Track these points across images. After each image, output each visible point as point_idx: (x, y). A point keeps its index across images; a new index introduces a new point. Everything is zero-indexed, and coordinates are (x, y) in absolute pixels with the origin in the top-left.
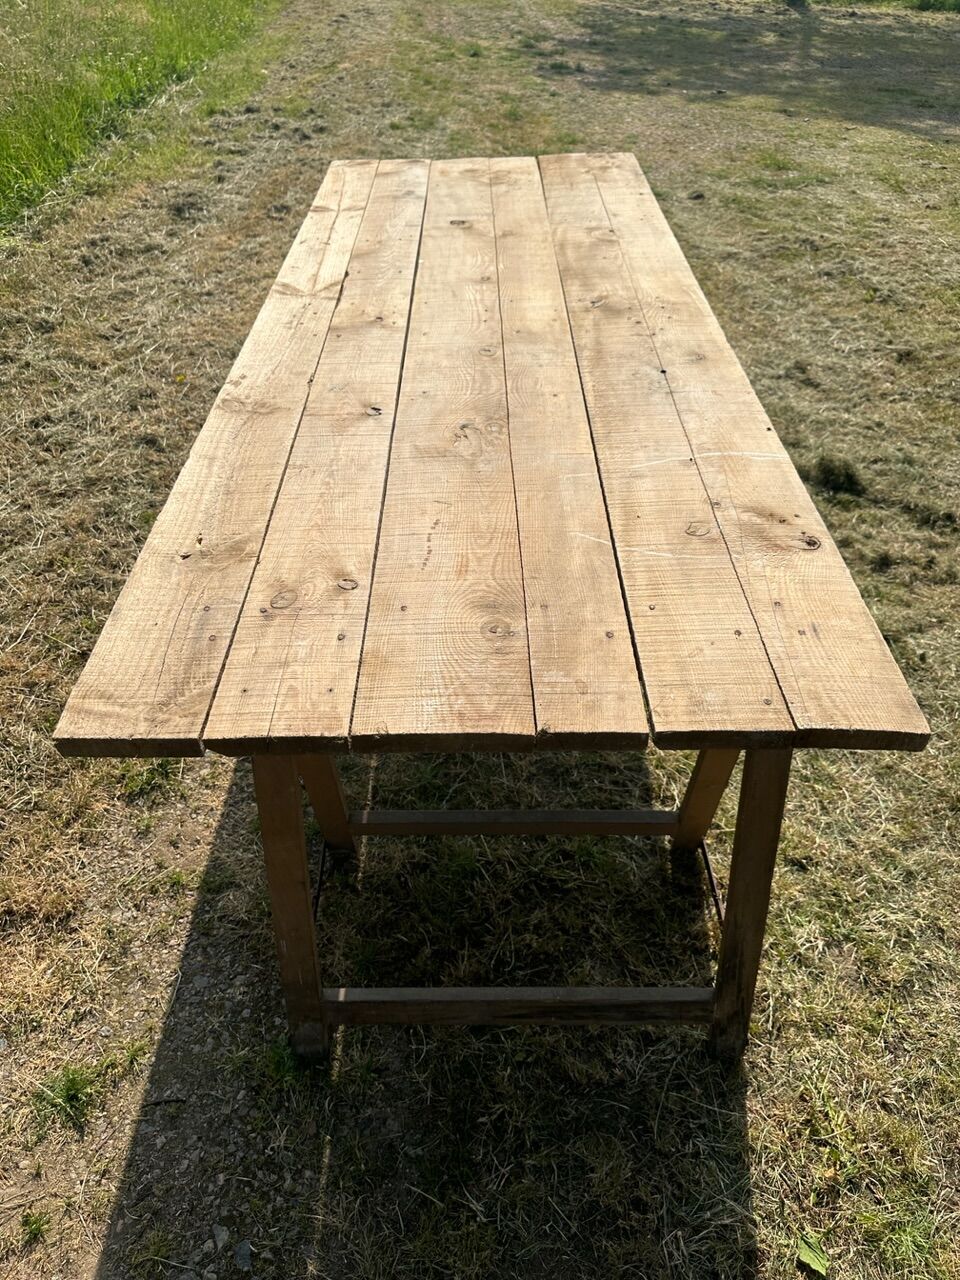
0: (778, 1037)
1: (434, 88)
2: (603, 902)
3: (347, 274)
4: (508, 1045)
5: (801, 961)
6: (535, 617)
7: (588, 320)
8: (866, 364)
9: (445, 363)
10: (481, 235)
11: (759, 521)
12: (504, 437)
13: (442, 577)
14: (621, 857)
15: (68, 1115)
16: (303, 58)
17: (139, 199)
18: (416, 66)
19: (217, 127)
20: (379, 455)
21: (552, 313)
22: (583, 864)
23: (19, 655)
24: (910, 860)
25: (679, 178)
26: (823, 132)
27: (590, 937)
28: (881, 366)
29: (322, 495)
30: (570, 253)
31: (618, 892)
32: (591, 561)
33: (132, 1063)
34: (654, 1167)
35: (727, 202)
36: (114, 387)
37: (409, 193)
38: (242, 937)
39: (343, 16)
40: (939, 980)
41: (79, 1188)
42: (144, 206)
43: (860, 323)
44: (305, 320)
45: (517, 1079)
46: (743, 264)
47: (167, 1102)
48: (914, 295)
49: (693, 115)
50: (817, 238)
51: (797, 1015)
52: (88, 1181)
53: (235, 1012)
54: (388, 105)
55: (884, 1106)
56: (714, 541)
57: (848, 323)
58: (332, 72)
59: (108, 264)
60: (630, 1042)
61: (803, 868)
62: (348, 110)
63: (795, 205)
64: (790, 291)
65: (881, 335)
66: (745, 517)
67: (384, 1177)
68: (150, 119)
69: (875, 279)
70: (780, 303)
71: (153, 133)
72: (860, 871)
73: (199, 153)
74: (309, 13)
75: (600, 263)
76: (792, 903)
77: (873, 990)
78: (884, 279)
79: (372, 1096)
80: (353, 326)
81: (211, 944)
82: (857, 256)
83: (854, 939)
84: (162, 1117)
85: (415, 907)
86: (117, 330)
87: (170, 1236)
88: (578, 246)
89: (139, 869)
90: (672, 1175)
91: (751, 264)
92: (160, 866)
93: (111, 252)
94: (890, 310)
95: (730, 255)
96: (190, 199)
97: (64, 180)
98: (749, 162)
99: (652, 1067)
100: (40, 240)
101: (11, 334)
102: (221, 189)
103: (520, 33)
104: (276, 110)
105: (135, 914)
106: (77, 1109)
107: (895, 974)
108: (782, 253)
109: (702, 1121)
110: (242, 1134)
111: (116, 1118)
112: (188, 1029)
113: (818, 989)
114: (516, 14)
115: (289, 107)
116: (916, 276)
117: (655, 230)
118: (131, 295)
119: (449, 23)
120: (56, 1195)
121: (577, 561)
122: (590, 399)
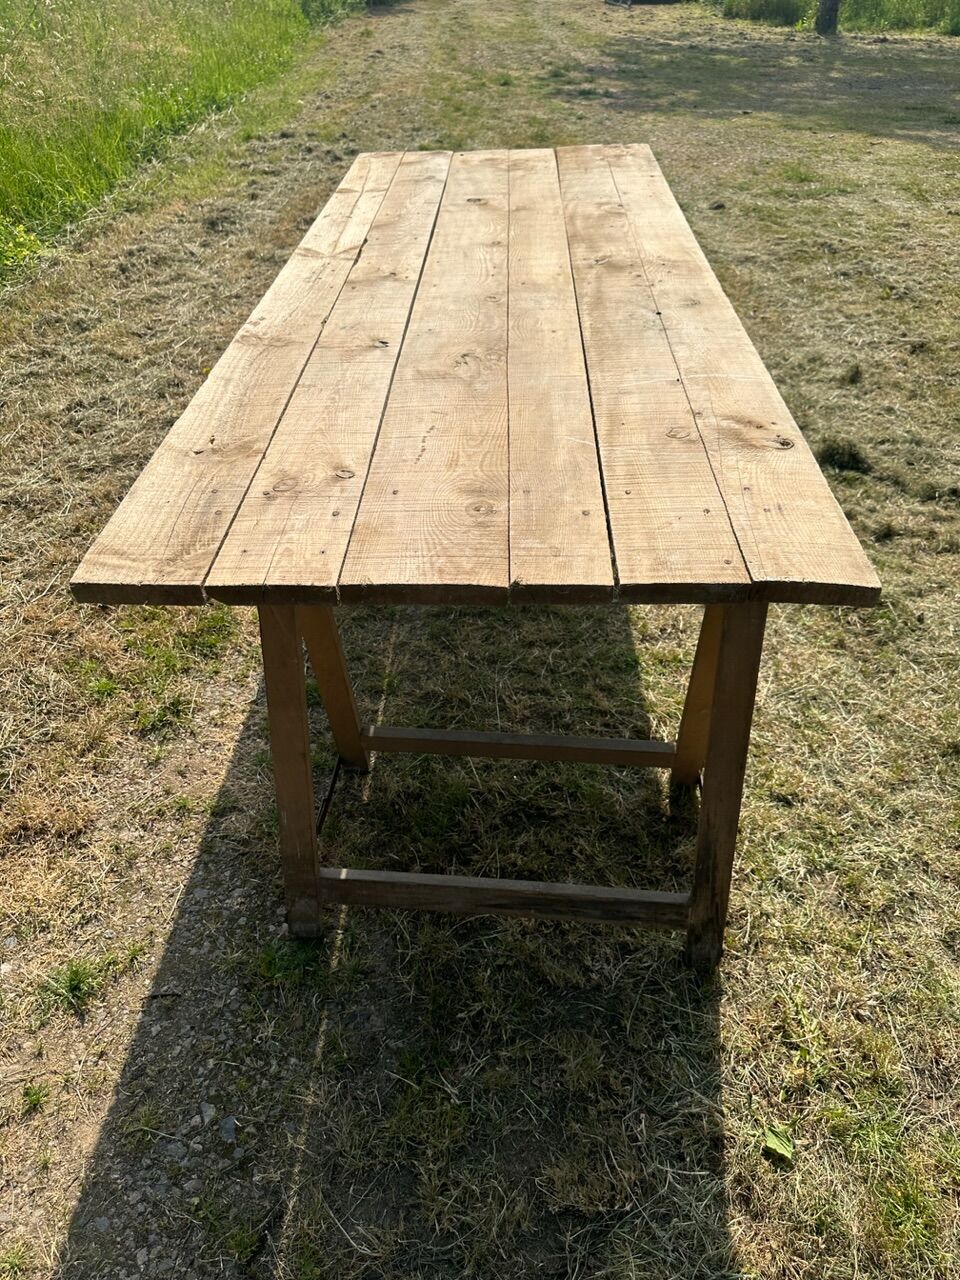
0: (755, 952)
1: (464, 114)
2: (588, 828)
3: (366, 241)
4: (490, 950)
5: (781, 885)
6: (518, 500)
7: (591, 275)
8: (879, 356)
9: (452, 307)
10: (495, 209)
11: (737, 426)
12: (502, 364)
13: (434, 469)
14: (608, 790)
15: (70, 1003)
16: (338, 90)
17: (176, 215)
18: (447, 94)
19: (253, 151)
20: (383, 378)
21: (557, 269)
22: (571, 795)
23: (44, 608)
24: (899, 800)
25: (701, 191)
26: (849, 148)
27: (574, 858)
28: (894, 357)
29: (327, 407)
30: (579, 224)
31: (602, 818)
32: (574, 457)
33: (132, 960)
34: (626, 1061)
35: (747, 211)
36: (144, 377)
37: (430, 178)
38: (243, 855)
39: (379, 52)
40: (921, 908)
41: (78, 1067)
42: (180, 221)
43: (875, 318)
44: (324, 277)
45: (496, 981)
46: (760, 267)
47: (162, 996)
48: (931, 292)
49: (718, 134)
50: (836, 242)
51: (776, 933)
52: (86, 1061)
53: (232, 920)
54: (418, 130)
55: (858, 1017)
56: (693, 442)
57: (862, 318)
58: (366, 101)
59: (144, 272)
60: (608, 951)
61: (789, 804)
62: (379, 134)
63: (815, 213)
64: (806, 290)
65: (895, 329)
66: (724, 424)
67: (365, 1066)
68: (190, 144)
69: (891, 279)
70: (795, 301)
71: (192, 157)
72: (846, 808)
73: (234, 174)
74: (347, 50)
75: (607, 231)
76: (775, 834)
77: (853, 914)
78: (901, 279)
79: (357, 994)
80: (368, 280)
81: (212, 861)
82: (875, 257)
83: (837, 868)
84: (159, 1008)
85: (408, 830)
86: (149, 329)
87: (161, 1111)
88: (587, 217)
89: (148, 795)
90: (644, 1069)
91: (767, 267)
92: (168, 793)
93: (147, 261)
94: (907, 306)
95: (748, 259)
96: (224, 214)
97: (106, 199)
98: (771, 175)
99: (628, 973)
100: (81, 251)
101: (49, 331)
102: (254, 205)
103: (550, 63)
104: (309, 135)
105: (142, 833)
106: (79, 998)
107: (877, 900)
108: (800, 256)
109: (676, 1022)
110: (232, 1025)
111: (115, 1009)
112: (187, 934)
113: (798, 911)
114: (547, 47)
115: (323, 132)
116: (934, 276)
117: (663, 205)
118: (165, 298)
119: (481, 57)
120: (55, 1073)
121: (561, 458)
122: (587, 334)
